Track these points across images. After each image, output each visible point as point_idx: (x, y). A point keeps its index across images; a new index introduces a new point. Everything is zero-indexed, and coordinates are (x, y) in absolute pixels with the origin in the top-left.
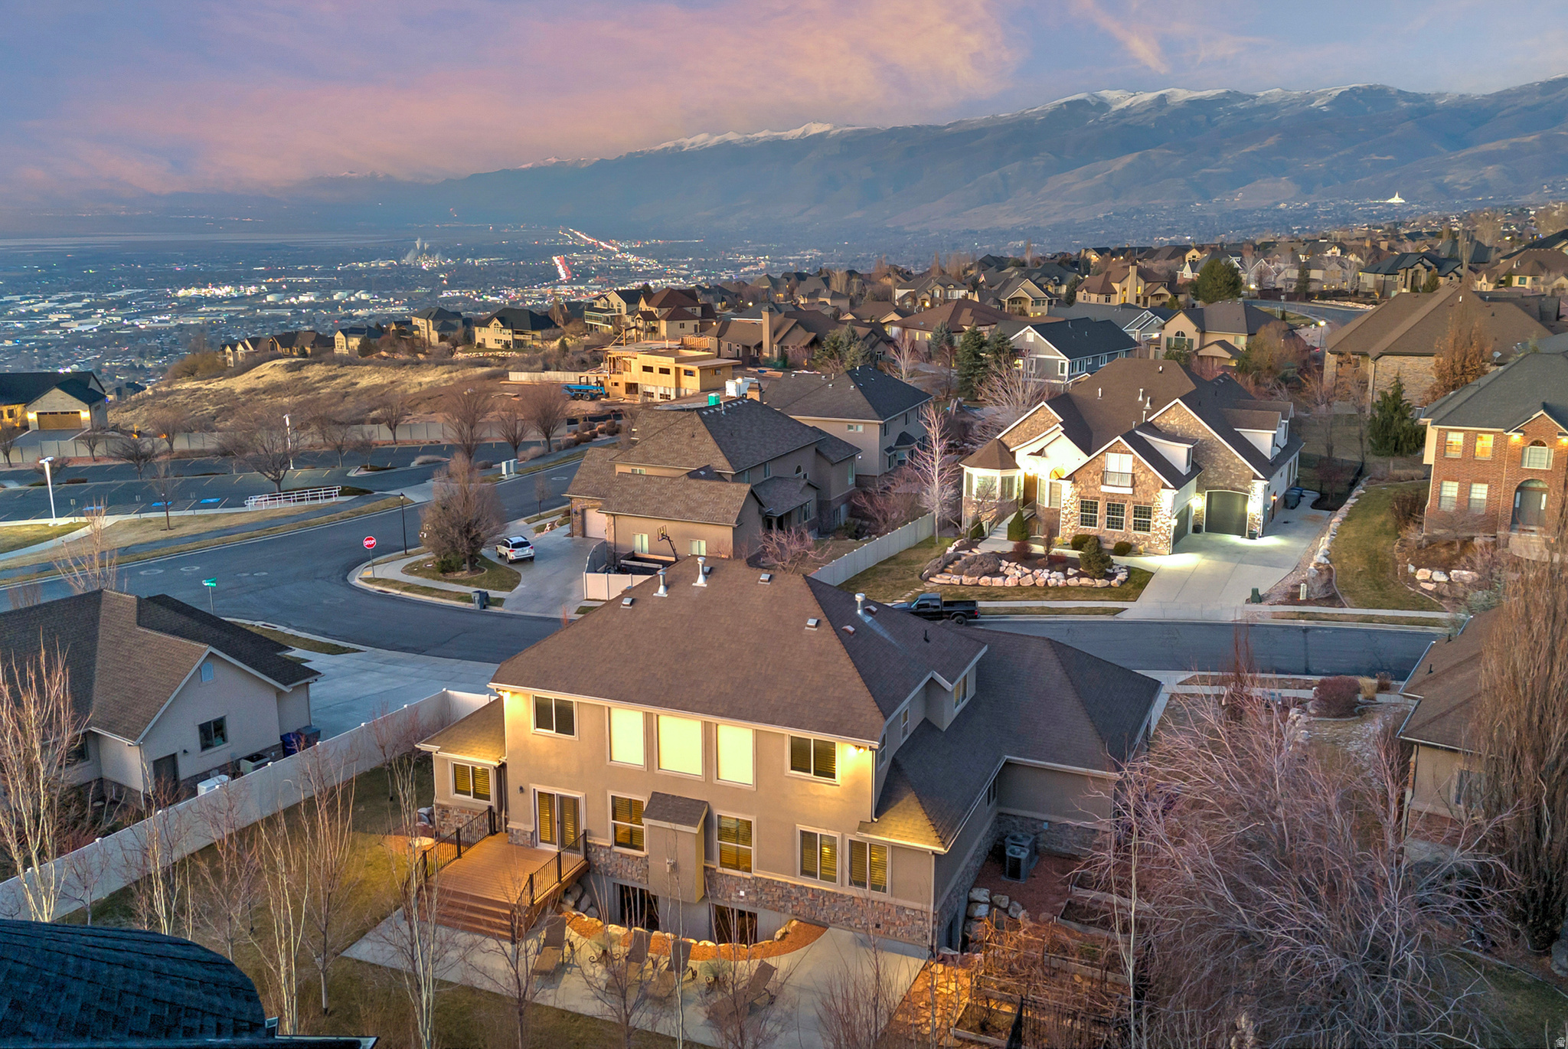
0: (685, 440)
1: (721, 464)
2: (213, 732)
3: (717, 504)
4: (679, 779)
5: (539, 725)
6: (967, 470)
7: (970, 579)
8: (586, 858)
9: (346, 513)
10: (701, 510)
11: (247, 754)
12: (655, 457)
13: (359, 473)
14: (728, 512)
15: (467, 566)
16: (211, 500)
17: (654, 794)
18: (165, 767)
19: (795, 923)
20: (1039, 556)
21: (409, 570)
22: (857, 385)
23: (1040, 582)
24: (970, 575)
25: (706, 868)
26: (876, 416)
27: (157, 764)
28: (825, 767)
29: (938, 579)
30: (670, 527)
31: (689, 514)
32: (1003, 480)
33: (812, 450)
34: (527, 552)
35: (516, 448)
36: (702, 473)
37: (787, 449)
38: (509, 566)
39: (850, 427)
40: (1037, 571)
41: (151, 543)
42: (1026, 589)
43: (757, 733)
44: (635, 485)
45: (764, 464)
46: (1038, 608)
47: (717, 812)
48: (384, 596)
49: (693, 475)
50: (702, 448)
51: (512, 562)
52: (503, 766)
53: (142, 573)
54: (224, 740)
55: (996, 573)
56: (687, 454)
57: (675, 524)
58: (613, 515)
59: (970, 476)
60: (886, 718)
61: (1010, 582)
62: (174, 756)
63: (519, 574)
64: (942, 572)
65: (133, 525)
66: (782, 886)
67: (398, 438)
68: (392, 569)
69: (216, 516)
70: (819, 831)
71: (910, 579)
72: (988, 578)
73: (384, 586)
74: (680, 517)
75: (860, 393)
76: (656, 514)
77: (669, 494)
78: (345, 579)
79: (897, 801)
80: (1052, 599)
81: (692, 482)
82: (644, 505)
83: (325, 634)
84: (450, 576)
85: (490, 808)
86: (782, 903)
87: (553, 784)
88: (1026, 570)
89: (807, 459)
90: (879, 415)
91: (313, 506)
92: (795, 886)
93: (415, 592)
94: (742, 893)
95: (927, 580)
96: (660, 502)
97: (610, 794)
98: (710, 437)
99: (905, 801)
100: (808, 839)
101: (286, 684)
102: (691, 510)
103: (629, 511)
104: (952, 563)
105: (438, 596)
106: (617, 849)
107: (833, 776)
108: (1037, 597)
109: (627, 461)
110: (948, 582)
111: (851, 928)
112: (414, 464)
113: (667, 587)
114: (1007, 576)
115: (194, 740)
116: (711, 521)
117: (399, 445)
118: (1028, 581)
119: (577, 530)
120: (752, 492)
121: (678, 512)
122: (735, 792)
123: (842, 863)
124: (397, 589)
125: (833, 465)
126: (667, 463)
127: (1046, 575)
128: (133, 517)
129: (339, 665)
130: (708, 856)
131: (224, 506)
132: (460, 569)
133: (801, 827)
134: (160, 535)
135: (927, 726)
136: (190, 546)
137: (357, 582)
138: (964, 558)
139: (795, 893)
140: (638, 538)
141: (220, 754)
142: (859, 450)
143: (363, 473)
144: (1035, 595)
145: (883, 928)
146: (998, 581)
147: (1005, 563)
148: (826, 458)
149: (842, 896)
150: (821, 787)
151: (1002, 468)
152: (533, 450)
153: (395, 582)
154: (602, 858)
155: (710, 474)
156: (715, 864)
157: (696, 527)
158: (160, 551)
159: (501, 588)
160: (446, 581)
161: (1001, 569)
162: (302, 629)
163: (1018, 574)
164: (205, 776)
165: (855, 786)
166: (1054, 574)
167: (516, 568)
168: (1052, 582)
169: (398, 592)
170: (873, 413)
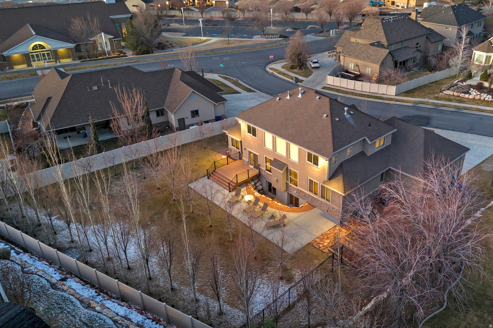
0: (374, 31)
1: (384, 41)
2: (195, 113)
3: (376, 56)
4: (280, 156)
5: (248, 132)
6: (474, 51)
7: (457, 94)
8: (259, 172)
9: (277, 44)
10: (371, 58)
11: (205, 120)
12: (364, 36)
13: (289, 30)
14: (379, 59)
15: (298, 68)
16: (245, 35)
17: (275, 159)
18: (181, 121)
19: (307, 204)
20: (486, 88)
21: (283, 67)
22: (454, 12)
23: (482, 98)
24: (457, 92)
25: (286, 183)
26: (457, 25)
27: (179, 120)
28: (316, 163)
29: (446, 92)
30: (359, 62)
31: (367, 58)
32: (487, 57)
33: (425, 36)
34: (317, 65)
35: (339, 25)
36: (376, 44)
37: (413, 36)
38: (311, 69)
39: (447, 28)
40: (483, 94)
41: (221, 49)
42: (476, 100)
43: (299, 148)
44: (353, 46)
45: (402, 41)
46: (475, 108)
47: (289, 168)
48: (272, 75)
49: (372, 44)
50: (379, 34)
51: (312, 68)
52: (241, 141)
53: (214, 58)
54: (198, 116)
55: (468, 93)
56: (373, 36)
57: (361, 61)
58: (344, 56)
59: (475, 53)
60: (334, 151)
61: (471, 97)
62: (184, 118)
63: (313, 72)
64: (448, 89)
65: (222, 41)
66: (303, 192)
67: (308, 18)
68: (278, 66)
69: (244, 41)
70: (314, 180)
71: (436, 91)
72: (463, 94)
73: (274, 71)
74: (364, 59)
75: (454, 15)
76: (357, 57)
77: (362, 50)
78: (265, 67)
79: (337, 176)
80: (483, 106)
81: (371, 47)
82: (354, 53)
83: (250, 85)
84: (293, 70)
85: (239, 152)
86: (304, 198)
87: (252, 149)
88: (478, 93)
89: (422, 41)
90: (458, 24)
91: (270, 41)
92: (307, 194)
93: (281, 75)
94: (295, 192)
95: (442, 92)
96: (359, 53)
97: (265, 156)
98: (383, 31)
99: (339, 177)
100: (311, 181)
101: (216, 103)
102: (367, 57)
103: (349, 55)
104: (453, 87)
105: (286, 77)
106: (267, 171)
107: (317, 165)
108: (478, 104)
109: (354, 37)
110: (449, 94)
111: (321, 210)
112: (308, 28)
113: (290, 96)
114: (471, 94)
115: (189, 115)
116: (373, 62)
117: (308, 20)
118: (478, 97)
119: (337, 58)
120: (390, 52)
121: (363, 57)
122: (293, 163)
123: (319, 191)
124: (276, 73)
125: (432, 43)
126: (366, 39)
127: (485, 96)
128: (223, 39)
129: (247, 96)
130: (287, 180)
131: (248, 38)
132: (296, 68)
133: (309, 178)
134: (226, 46)
135: (363, 153)
136: (230, 51)
137: (267, 69)
138: (458, 85)
139: (307, 196)
140: (350, 64)
141: (196, 119)
142: (445, 38)
143: (291, 30)
144: (477, 103)
145: (329, 212)
146: (467, 96)
147: (472, 89)
148: (430, 41)
149: (319, 200)
150: (314, 167)
151: (487, 52)
152: (345, 26)
153: (277, 70)
154: (263, 173)
155: (379, 45)
156: (289, 182)
157: (369, 63)
158: (222, 52)
159: (304, 77)
160: (291, 72)
161: (470, 91)
162: (244, 82)
163: (475, 94)
164: (193, 125)
165: (323, 170)
166: (489, 96)
167: (313, 70)
168: (486, 99)
169: (276, 74)
170: (456, 23)
